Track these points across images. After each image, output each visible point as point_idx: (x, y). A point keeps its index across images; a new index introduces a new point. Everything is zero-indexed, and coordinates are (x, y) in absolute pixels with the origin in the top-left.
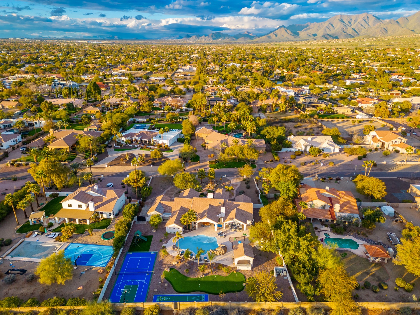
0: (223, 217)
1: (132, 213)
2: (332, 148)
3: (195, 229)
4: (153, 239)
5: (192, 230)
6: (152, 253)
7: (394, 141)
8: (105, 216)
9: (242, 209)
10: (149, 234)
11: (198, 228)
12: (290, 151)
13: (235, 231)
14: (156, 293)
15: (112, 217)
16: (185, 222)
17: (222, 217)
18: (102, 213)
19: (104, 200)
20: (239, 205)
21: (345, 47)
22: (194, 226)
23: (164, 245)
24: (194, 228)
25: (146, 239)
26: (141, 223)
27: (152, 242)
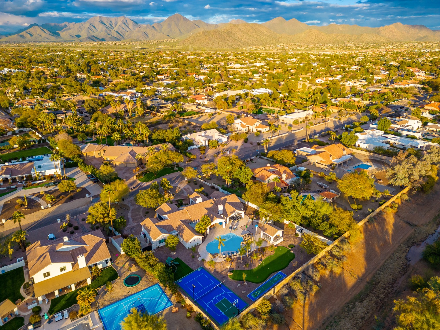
2: (222, 138)
3: (207, 235)
4: (182, 259)
5: (206, 237)
6: (199, 270)
7: (255, 124)
8: (100, 267)
9: (230, 201)
10: (173, 258)
11: (209, 233)
12: (194, 149)
14: (246, 294)
15: (109, 264)
18: (96, 265)
19: (89, 250)
20: (226, 199)
21: (123, 50)
23: (200, 259)
25: (177, 263)
27: (185, 262)
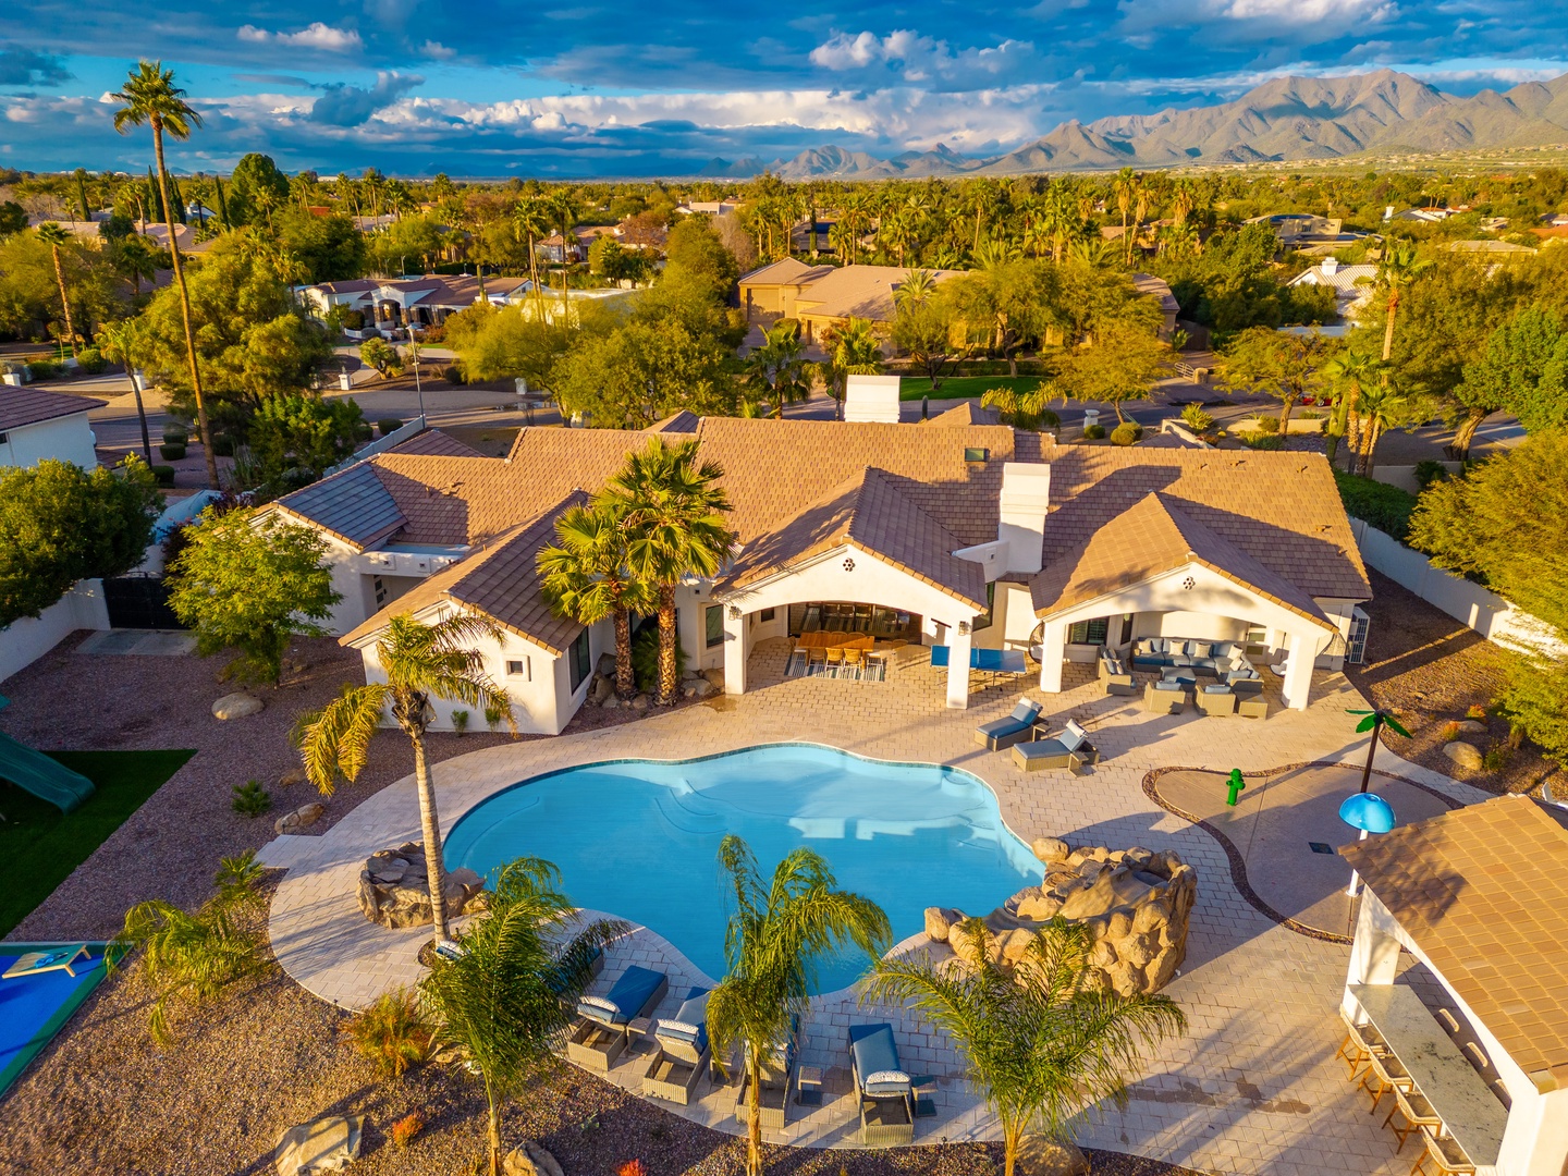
0: (1022, 580)
1: (29, 534)
3: (716, 694)
4: (178, 783)
5: (679, 699)
9: (1217, 503)
10: (158, 740)
11: (752, 682)
13: (1188, 710)
16: (582, 582)
17: (1010, 578)
20: (1174, 473)
22: (698, 658)
23: (274, 849)
24: (698, 687)
25: (69, 789)
26: (145, 643)
